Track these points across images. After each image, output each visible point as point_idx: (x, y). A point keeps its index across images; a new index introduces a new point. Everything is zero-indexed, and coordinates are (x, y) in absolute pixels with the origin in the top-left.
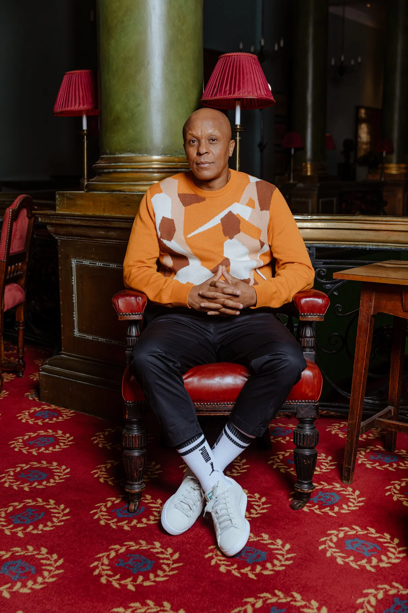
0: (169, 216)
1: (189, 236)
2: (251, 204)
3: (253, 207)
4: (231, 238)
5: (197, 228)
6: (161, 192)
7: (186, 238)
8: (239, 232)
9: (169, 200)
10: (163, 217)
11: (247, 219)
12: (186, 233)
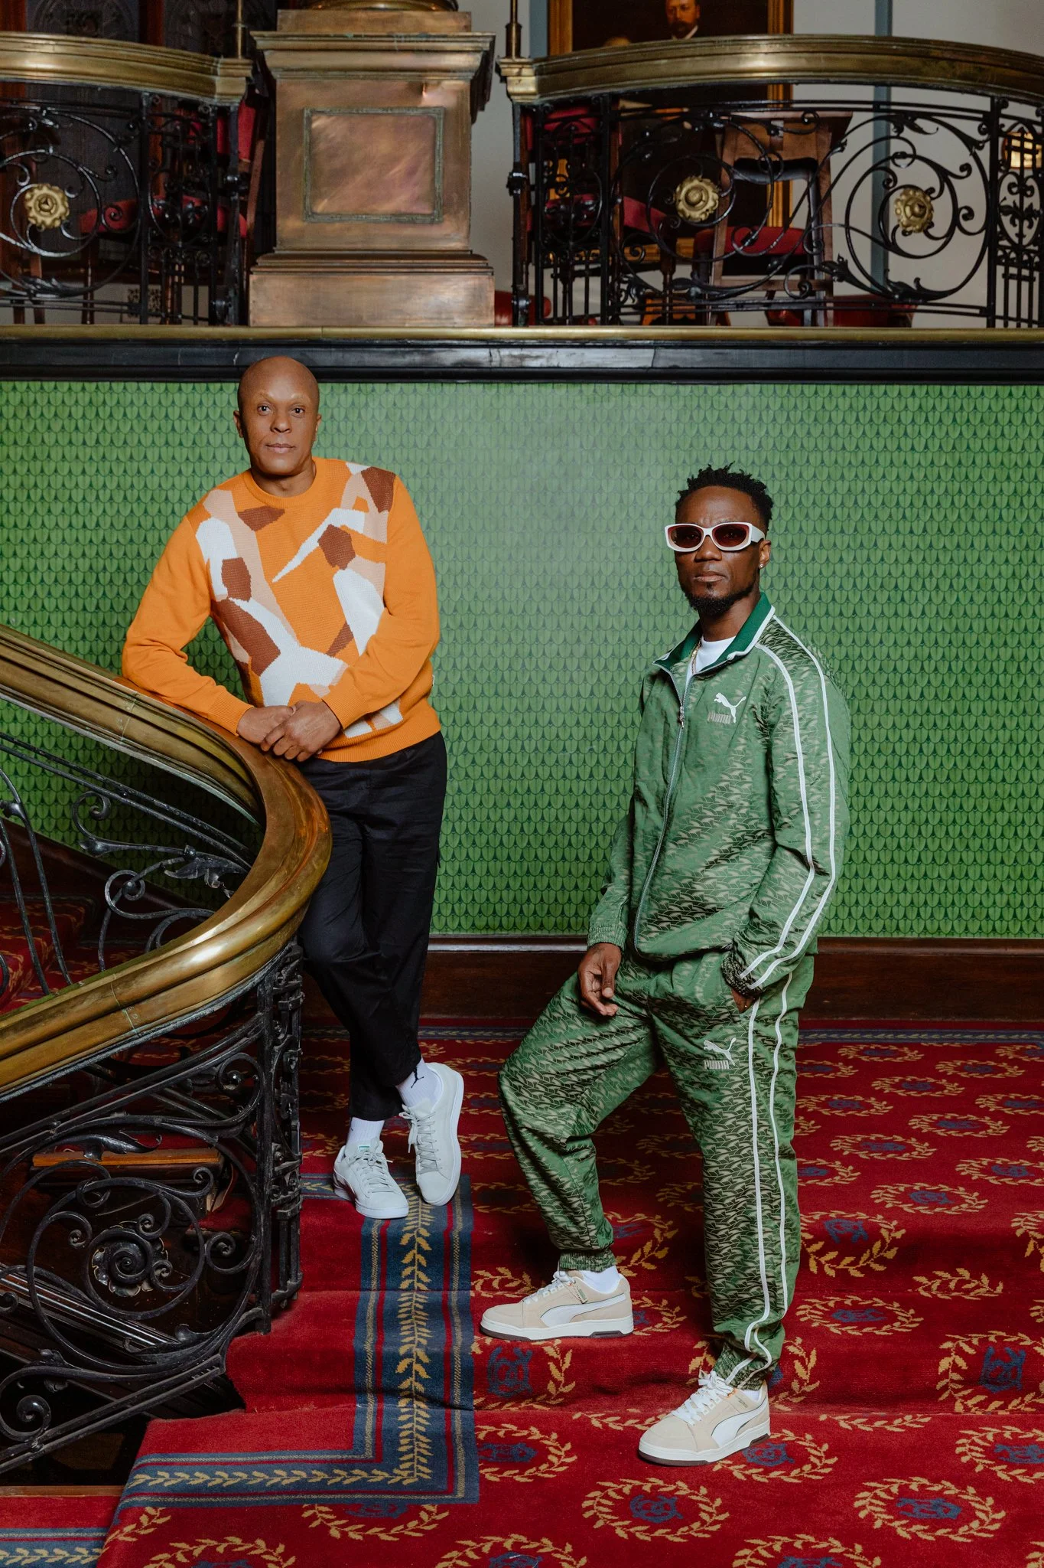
0: (233, 555)
1: (275, 580)
2: (360, 505)
3: (366, 510)
4: (344, 567)
5: (285, 564)
6: (208, 516)
7: (272, 585)
8: (353, 555)
9: (225, 527)
10: (225, 562)
11: (361, 532)
12: (269, 575)
